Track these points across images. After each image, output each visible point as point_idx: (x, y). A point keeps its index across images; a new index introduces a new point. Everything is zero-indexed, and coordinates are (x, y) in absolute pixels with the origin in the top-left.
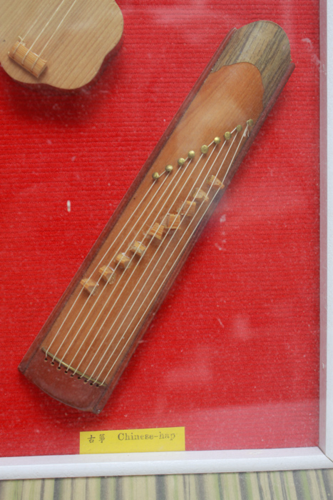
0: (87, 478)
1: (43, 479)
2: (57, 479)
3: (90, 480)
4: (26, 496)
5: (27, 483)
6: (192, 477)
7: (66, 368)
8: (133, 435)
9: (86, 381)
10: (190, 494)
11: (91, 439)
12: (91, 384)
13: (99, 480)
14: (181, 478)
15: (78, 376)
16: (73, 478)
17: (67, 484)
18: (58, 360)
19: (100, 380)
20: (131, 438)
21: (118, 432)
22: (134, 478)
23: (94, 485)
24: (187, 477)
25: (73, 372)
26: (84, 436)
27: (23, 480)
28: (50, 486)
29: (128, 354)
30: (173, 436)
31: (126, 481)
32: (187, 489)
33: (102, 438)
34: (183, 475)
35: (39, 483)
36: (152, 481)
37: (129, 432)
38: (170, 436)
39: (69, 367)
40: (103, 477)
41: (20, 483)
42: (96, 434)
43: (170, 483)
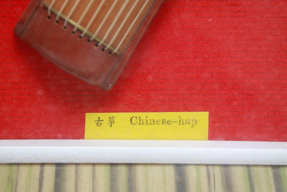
0: (94, 164)
1: (43, 164)
2: (59, 165)
3: (97, 168)
4: (22, 182)
5: (23, 168)
6: (217, 169)
7: (73, 27)
8: (148, 119)
9: (97, 45)
10: (215, 187)
11: (99, 122)
12: (103, 50)
13: (108, 167)
14: (204, 169)
15: (88, 38)
16: (77, 164)
17: (70, 171)
18: (64, 16)
19: (114, 46)
20: (145, 122)
21: (130, 115)
22: (149, 168)
23: (102, 172)
24: (211, 168)
25: (81, 32)
26: (90, 118)
27: (18, 164)
28: (50, 172)
29: (148, 16)
30: (195, 122)
31: (140, 170)
32: (212, 181)
33: (112, 122)
34: (207, 165)
35: (38, 168)
36: (171, 172)
37: (143, 115)
38: (191, 122)
39: (77, 25)
40: (112, 165)
41: (15, 168)
42: (105, 116)
43: (192, 173)
